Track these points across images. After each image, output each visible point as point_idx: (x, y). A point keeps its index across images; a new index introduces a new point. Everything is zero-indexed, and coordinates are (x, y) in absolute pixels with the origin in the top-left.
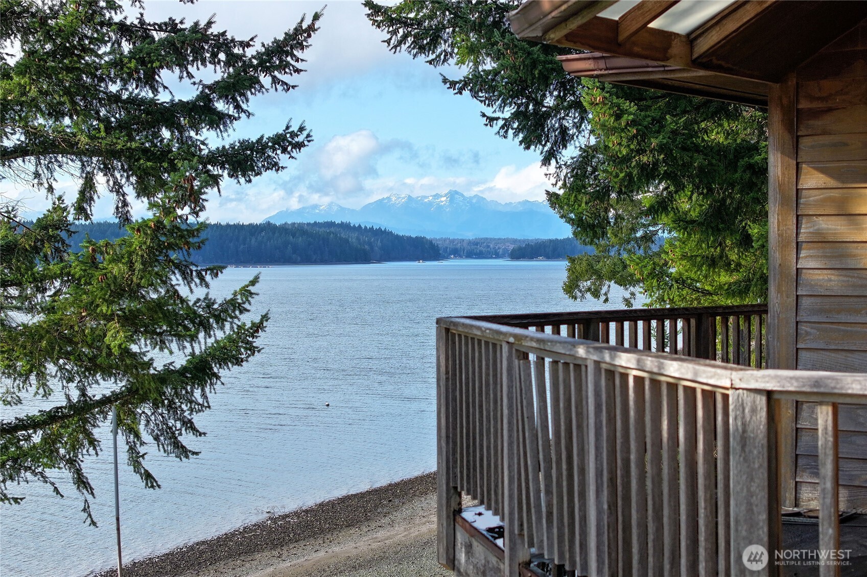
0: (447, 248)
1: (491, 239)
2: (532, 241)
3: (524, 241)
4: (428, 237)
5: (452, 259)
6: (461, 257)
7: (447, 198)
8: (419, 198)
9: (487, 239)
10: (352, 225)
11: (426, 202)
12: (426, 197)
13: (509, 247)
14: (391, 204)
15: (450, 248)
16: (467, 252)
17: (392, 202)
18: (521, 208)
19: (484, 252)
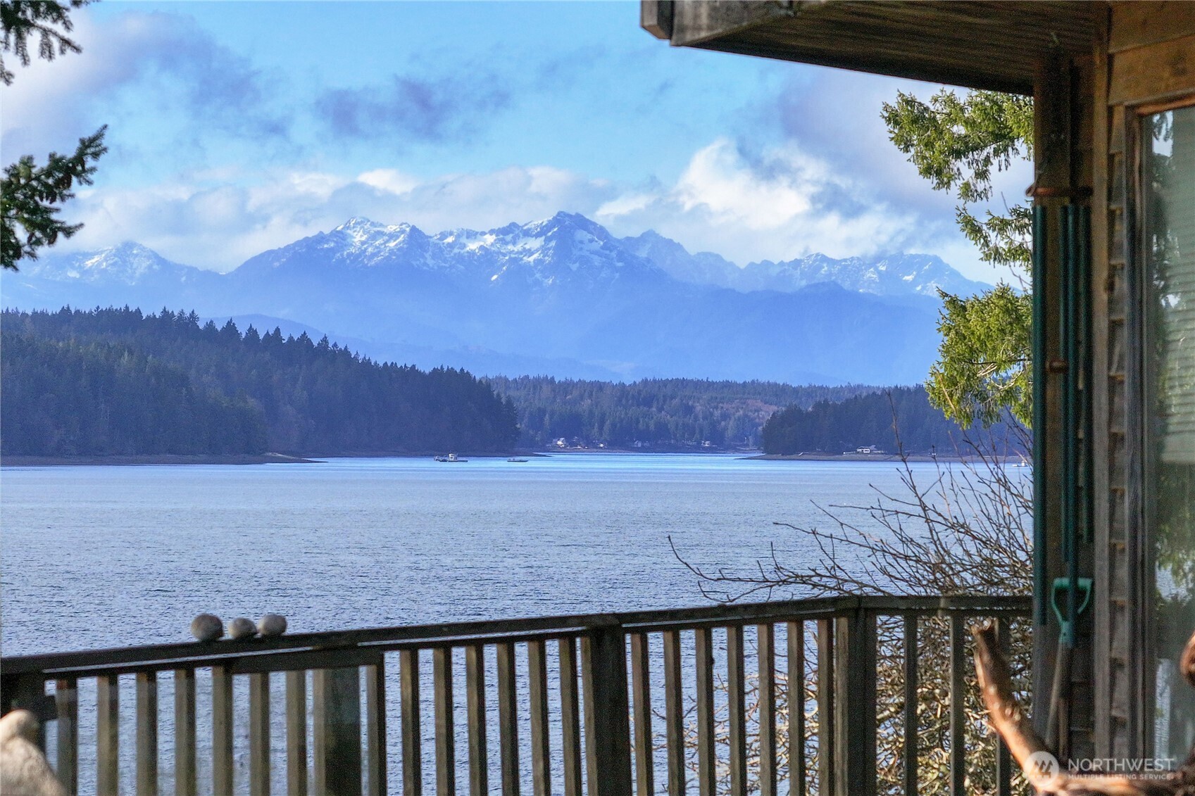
0: (542, 412)
1: (698, 385)
2: (838, 391)
3: (811, 392)
4: (478, 375)
5: (558, 450)
6: (590, 445)
7: (548, 240)
8: (450, 240)
9: (683, 383)
10: (201, 325)
11: (472, 253)
12: (471, 235)
13: (757, 410)
14: (349, 255)
15: (552, 414)
16: (613, 425)
17: (353, 250)
18: (804, 283)
19: (671, 426)
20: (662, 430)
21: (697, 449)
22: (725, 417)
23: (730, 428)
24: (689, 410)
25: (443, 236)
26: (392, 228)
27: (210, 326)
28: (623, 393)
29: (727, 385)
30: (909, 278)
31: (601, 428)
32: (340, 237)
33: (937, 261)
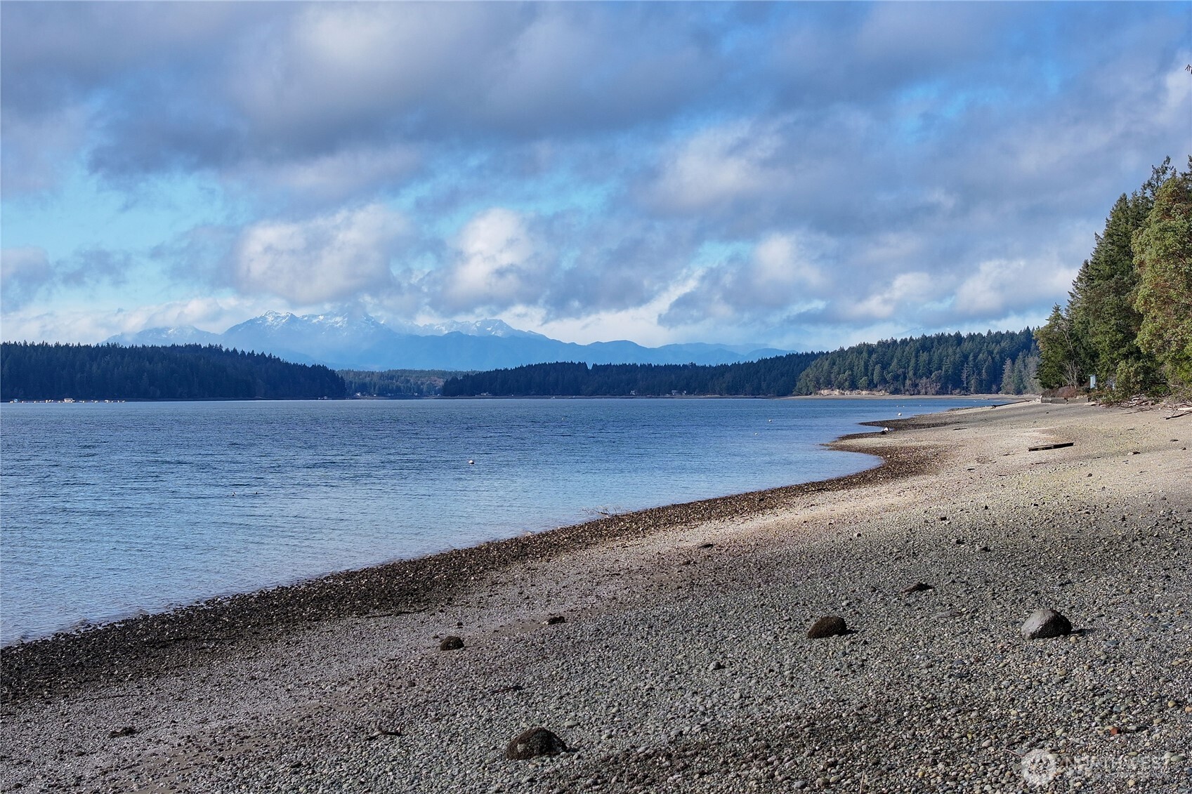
0: (351, 382)
1: (410, 371)
4: (330, 368)
5: (358, 397)
6: (371, 395)
7: (344, 318)
8: (306, 318)
9: (404, 371)
10: (224, 350)
11: (315, 323)
12: (315, 316)
13: (435, 381)
14: (268, 325)
15: (355, 383)
16: (379, 388)
17: (268, 323)
18: (447, 332)
19: (402, 388)
20: (399, 389)
21: (412, 397)
22: (422, 384)
23: (425, 388)
24: (408, 381)
25: (304, 317)
26: (283, 315)
27: (227, 350)
28: (382, 375)
29: (422, 371)
30: (489, 329)
31: (374, 388)
32: (263, 318)
33: (501, 321)
